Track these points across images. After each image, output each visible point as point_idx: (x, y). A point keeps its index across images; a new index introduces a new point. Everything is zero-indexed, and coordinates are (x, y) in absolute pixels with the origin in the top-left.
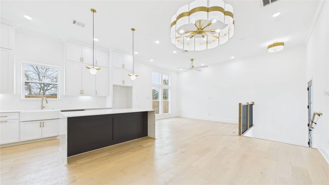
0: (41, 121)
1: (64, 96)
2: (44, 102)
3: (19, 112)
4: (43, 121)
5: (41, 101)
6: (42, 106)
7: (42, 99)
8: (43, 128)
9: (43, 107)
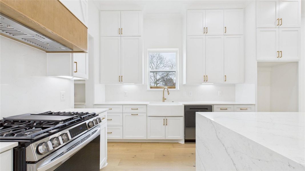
0: (164, 118)
1: (184, 85)
2: (166, 93)
3: (146, 105)
4: (166, 118)
5: (163, 92)
6: (164, 97)
7: (163, 89)
8: (166, 126)
9: (164, 99)
